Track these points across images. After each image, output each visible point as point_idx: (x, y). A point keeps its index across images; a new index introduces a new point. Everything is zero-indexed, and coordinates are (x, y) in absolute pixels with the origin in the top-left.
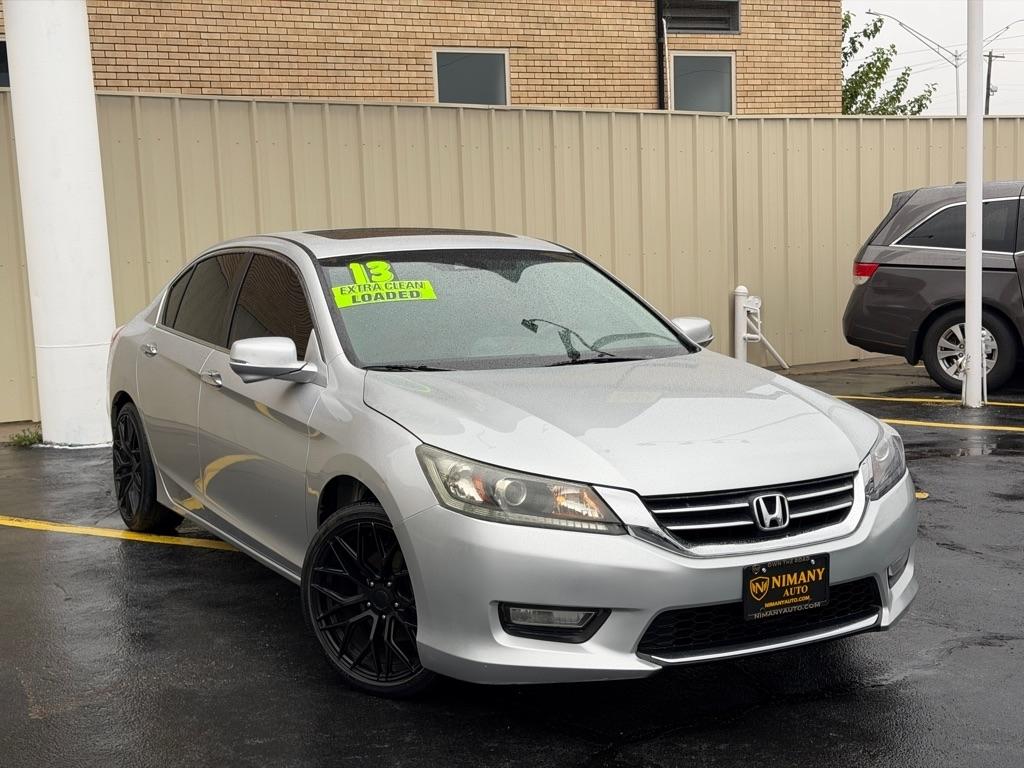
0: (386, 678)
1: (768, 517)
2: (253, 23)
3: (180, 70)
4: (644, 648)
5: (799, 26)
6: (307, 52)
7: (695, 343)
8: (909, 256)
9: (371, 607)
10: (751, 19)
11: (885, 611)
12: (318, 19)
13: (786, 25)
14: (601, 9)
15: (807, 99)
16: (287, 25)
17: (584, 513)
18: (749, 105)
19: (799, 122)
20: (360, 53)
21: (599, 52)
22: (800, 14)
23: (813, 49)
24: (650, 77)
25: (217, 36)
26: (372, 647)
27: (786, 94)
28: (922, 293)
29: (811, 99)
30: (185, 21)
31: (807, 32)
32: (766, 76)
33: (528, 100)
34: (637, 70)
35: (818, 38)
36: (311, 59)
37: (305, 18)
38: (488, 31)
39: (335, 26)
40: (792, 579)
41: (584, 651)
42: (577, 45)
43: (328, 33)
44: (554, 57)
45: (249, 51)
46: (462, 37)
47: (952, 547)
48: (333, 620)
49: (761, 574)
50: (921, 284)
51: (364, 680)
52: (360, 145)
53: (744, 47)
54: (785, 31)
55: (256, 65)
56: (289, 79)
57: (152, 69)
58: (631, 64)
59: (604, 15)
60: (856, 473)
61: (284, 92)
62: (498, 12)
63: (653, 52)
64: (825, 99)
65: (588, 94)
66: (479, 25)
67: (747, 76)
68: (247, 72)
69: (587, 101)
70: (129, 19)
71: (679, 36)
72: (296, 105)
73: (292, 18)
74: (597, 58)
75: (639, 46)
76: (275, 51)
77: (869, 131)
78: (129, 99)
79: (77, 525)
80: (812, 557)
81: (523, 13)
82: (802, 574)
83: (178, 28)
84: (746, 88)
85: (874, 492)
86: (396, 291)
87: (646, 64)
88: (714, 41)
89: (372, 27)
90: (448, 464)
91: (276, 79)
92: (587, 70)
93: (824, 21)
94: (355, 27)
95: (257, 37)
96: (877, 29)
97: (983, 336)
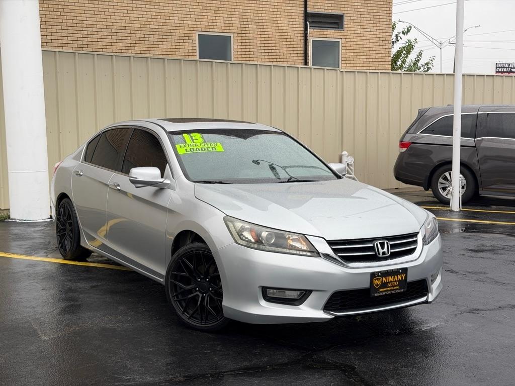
0: (205, 322)
1: (381, 251)
2: (109, 17)
3: (73, 39)
4: (327, 308)
5: (372, 28)
6: (135, 32)
7: (340, 175)
8: (425, 139)
9: (199, 291)
10: (349, 23)
11: (430, 295)
12: (141, 16)
13: (366, 27)
14: (278, 16)
15: (375, 63)
16: (126, 18)
17: (300, 248)
18: (348, 65)
19: (373, 74)
20: (160, 33)
21: (277, 37)
22: (372, 22)
23: (378, 39)
24: (301, 49)
25: (91, 23)
26: (199, 309)
27: (365, 60)
28: (431, 156)
29: (377, 63)
30: (76, 15)
31: (375, 30)
32: (356, 51)
33: (242, 59)
34: (295, 46)
35: (381, 34)
36: (137, 35)
37: (135, 15)
38: (223, 25)
39: (149, 20)
40: (391, 279)
41: (300, 309)
42: (266, 33)
43: (146, 23)
44: (255, 38)
45: (107, 30)
46: (211, 27)
47: (452, 272)
48: (180, 296)
49: (378, 276)
50: (430, 152)
51: (195, 324)
52: (165, 78)
53: (346, 37)
54: (365, 30)
55: (110, 37)
56: (126, 45)
57: (59, 38)
58: (292, 43)
59: (279, 19)
60: (418, 233)
61: (123, 51)
62: (229, 16)
63: (302, 38)
64: (383, 63)
65: (271, 57)
66: (219, 21)
67: (347, 51)
68: (106, 40)
69: (270, 60)
70: (48, 13)
71: (315, 30)
72: (135, 58)
73: (128, 15)
74: (275, 39)
75: (296, 35)
76: (119, 31)
77: (406, 79)
78: (54, 53)
79: (38, 257)
80: (400, 269)
81: (240, 17)
82: (396, 276)
83: (72, 18)
84: (347, 56)
85: (426, 241)
86: (206, 147)
87: (299, 43)
88: (332, 33)
89: (167, 21)
90: (239, 225)
91: (120, 44)
92: (271, 45)
93: (384, 26)
94: (159, 20)
95: (111, 24)
96: (408, 31)
97: (460, 178)
